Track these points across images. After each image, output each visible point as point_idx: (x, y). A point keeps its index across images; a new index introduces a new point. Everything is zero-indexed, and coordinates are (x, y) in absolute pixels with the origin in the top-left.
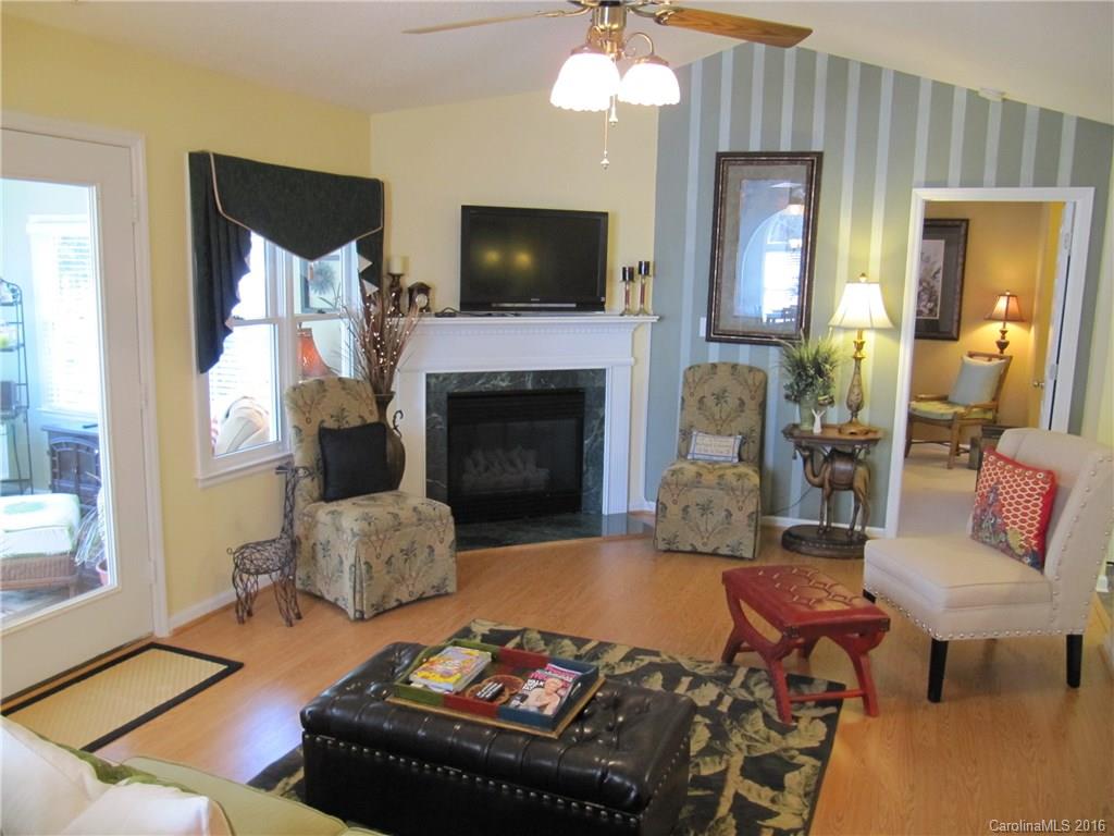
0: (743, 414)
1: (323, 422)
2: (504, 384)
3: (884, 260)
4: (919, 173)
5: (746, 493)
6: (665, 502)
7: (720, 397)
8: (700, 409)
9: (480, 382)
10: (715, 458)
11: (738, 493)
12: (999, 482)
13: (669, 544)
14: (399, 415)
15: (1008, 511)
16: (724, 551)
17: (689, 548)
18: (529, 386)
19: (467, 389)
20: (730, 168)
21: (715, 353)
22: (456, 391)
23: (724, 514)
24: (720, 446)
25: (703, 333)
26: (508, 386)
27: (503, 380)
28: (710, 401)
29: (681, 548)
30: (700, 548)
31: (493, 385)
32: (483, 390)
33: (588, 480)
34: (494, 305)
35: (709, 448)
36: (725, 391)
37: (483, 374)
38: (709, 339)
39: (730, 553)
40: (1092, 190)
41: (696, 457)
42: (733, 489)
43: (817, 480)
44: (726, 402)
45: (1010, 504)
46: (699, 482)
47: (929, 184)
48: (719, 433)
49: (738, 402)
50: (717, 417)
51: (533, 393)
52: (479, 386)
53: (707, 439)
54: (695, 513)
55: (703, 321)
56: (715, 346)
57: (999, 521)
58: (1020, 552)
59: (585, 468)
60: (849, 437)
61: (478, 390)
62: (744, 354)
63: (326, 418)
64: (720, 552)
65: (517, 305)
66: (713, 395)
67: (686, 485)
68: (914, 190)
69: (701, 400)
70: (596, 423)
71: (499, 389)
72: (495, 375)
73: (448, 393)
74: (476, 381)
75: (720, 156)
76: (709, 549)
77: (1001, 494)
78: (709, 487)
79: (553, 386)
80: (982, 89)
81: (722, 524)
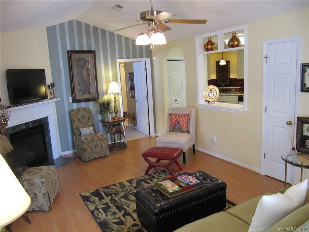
0: (90, 121)
2: (24, 127)
3: (113, 77)
4: (117, 56)
5: (105, 139)
6: (86, 148)
7: (83, 117)
8: (79, 122)
9: (18, 128)
10: (89, 133)
11: (103, 140)
12: (177, 119)
13: (89, 159)
15: (182, 124)
16: (102, 156)
17: (94, 158)
18: (31, 126)
19: (15, 131)
20: (72, 55)
21: (75, 106)
22: (11, 133)
23: (101, 146)
24: (89, 130)
25: (71, 101)
26: (25, 127)
27: (24, 126)
28: (81, 119)
29: (92, 159)
30: (97, 157)
31: (21, 128)
32: (19, 130)
33: (49, 151)
34: (21, 102)
35: (86, 131)
36: (84, 115)
37: (18, 125)
38: (73, 102)
39: (104, 156)
40: (150, 59)
41: (84, 134)
42: (102, 139)
43: (112, 132)
44: (85, 118)
45: (182, 122)
46: (94, 140)
47: (120, 58)
48: (86, 127)
49: (88, 117)
50: (84, 123)
51: (33, 128)
52: (18, 129)
53: (85, 129)
54: (94, 148)
55: (70, 98)
56: (75, 104)
57: (180, 126)
58: (185, 131)
59: (47, 147)
60: (117, 120)
61: (17, 131)
62: (83, 105)
64: (101, 156)
65: (27, 101)
66: (81, 117)
67: (90, 142)
68: (117, 60)
69: (79, 119)
70: (48, 133)
71: (23, 129)
72: (21, 125)
73: (10, 134)
74: (17, 128)
75: (68, 51)
76: (99, 157)
77: (179, 121)
78: (96, 140)
79: (36, 125)
80: (129, 37)
81: (101, 149)
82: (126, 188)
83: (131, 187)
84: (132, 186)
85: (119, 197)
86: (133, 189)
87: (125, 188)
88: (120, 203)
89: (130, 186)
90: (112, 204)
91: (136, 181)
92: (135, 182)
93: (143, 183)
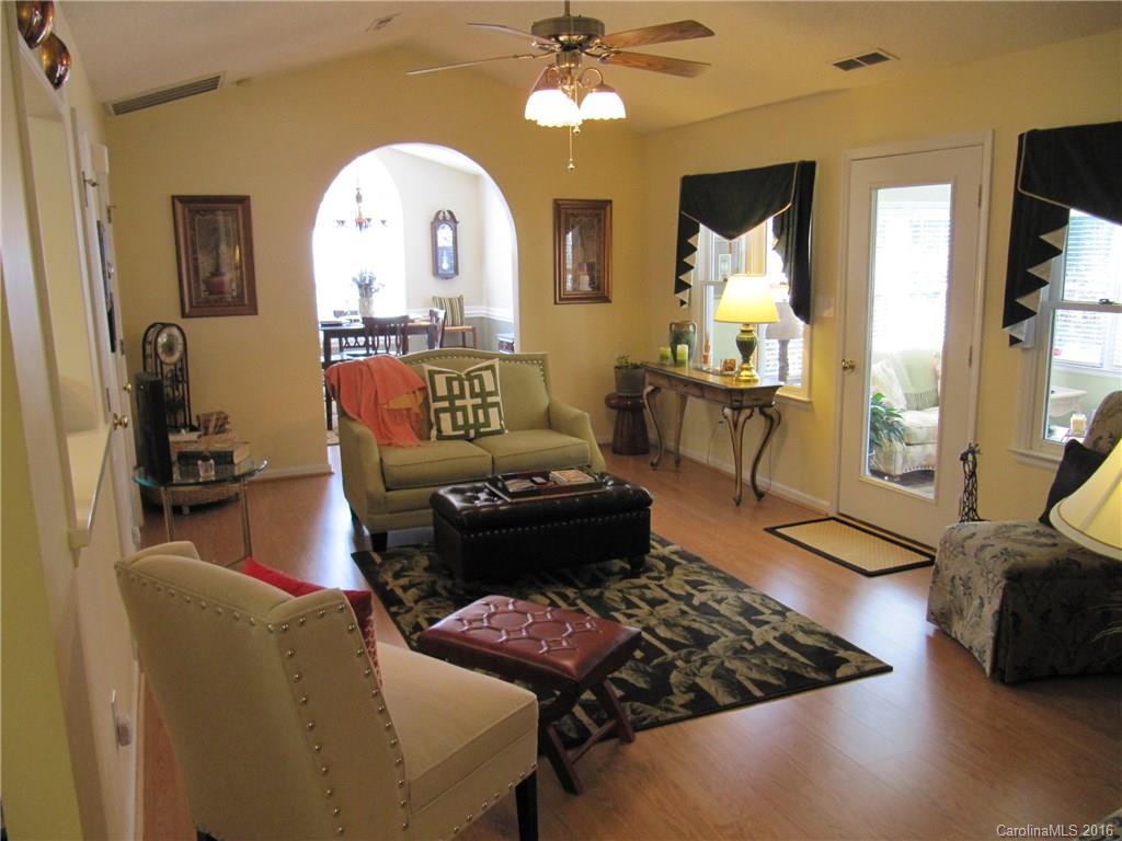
82: (708, 669)
83: (688, 670)
84: (686, 674)
85: (723, 639)
86: (679, 663)
87: (712, 668)
88: (712, 622)
89: (695, 675)
90: (739, 622)
91: (672, 693)
92: (675, 690)
93: (641, 683)
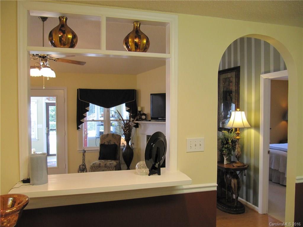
1: (105, 143)
14: (133, 144)
38: (218, 130)
63: (106, 142)
68: (261, 75)
75: (219, 72)
